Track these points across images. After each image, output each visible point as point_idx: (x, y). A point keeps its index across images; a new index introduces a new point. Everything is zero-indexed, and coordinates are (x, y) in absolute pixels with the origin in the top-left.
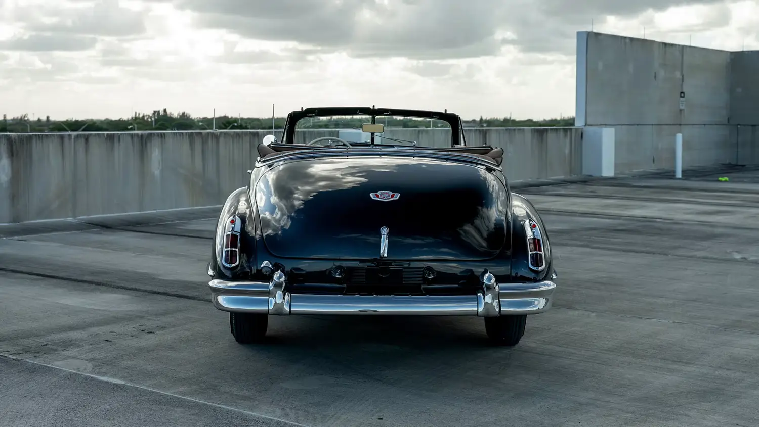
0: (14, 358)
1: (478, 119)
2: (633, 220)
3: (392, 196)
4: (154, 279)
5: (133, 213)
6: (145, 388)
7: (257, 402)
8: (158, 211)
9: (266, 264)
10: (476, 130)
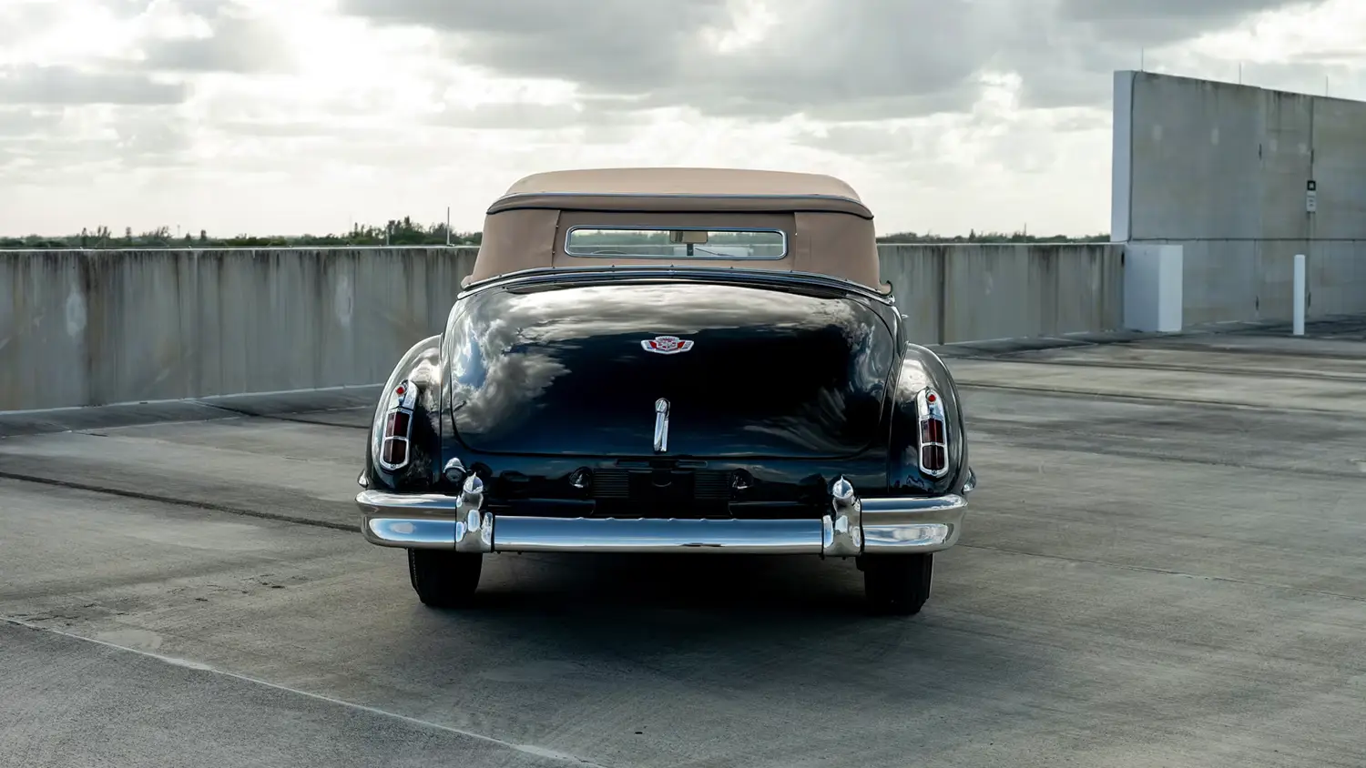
0: (33, 626)
1: (966, 235)
2: (1194, 406)
3: (680, 345)
4: (310, 499)
5: (301, 390)
6: (244, 677)
7: (430, 702)
8: (347, 387)
9: (456, 464)
10: (926, 247)
